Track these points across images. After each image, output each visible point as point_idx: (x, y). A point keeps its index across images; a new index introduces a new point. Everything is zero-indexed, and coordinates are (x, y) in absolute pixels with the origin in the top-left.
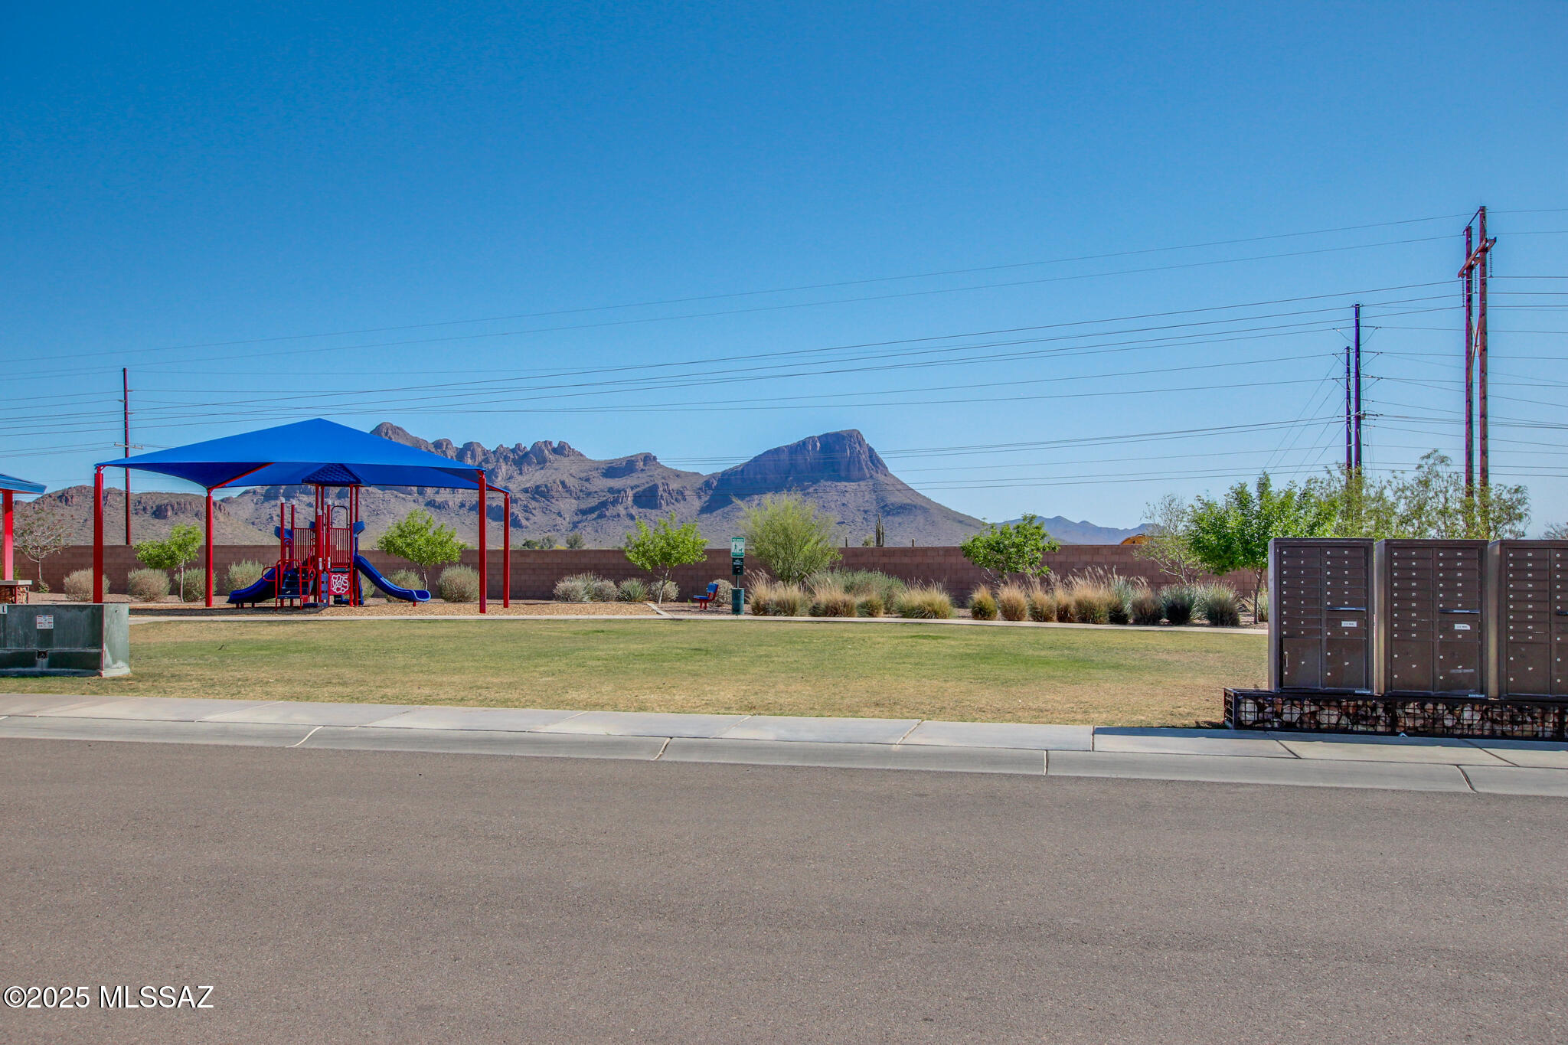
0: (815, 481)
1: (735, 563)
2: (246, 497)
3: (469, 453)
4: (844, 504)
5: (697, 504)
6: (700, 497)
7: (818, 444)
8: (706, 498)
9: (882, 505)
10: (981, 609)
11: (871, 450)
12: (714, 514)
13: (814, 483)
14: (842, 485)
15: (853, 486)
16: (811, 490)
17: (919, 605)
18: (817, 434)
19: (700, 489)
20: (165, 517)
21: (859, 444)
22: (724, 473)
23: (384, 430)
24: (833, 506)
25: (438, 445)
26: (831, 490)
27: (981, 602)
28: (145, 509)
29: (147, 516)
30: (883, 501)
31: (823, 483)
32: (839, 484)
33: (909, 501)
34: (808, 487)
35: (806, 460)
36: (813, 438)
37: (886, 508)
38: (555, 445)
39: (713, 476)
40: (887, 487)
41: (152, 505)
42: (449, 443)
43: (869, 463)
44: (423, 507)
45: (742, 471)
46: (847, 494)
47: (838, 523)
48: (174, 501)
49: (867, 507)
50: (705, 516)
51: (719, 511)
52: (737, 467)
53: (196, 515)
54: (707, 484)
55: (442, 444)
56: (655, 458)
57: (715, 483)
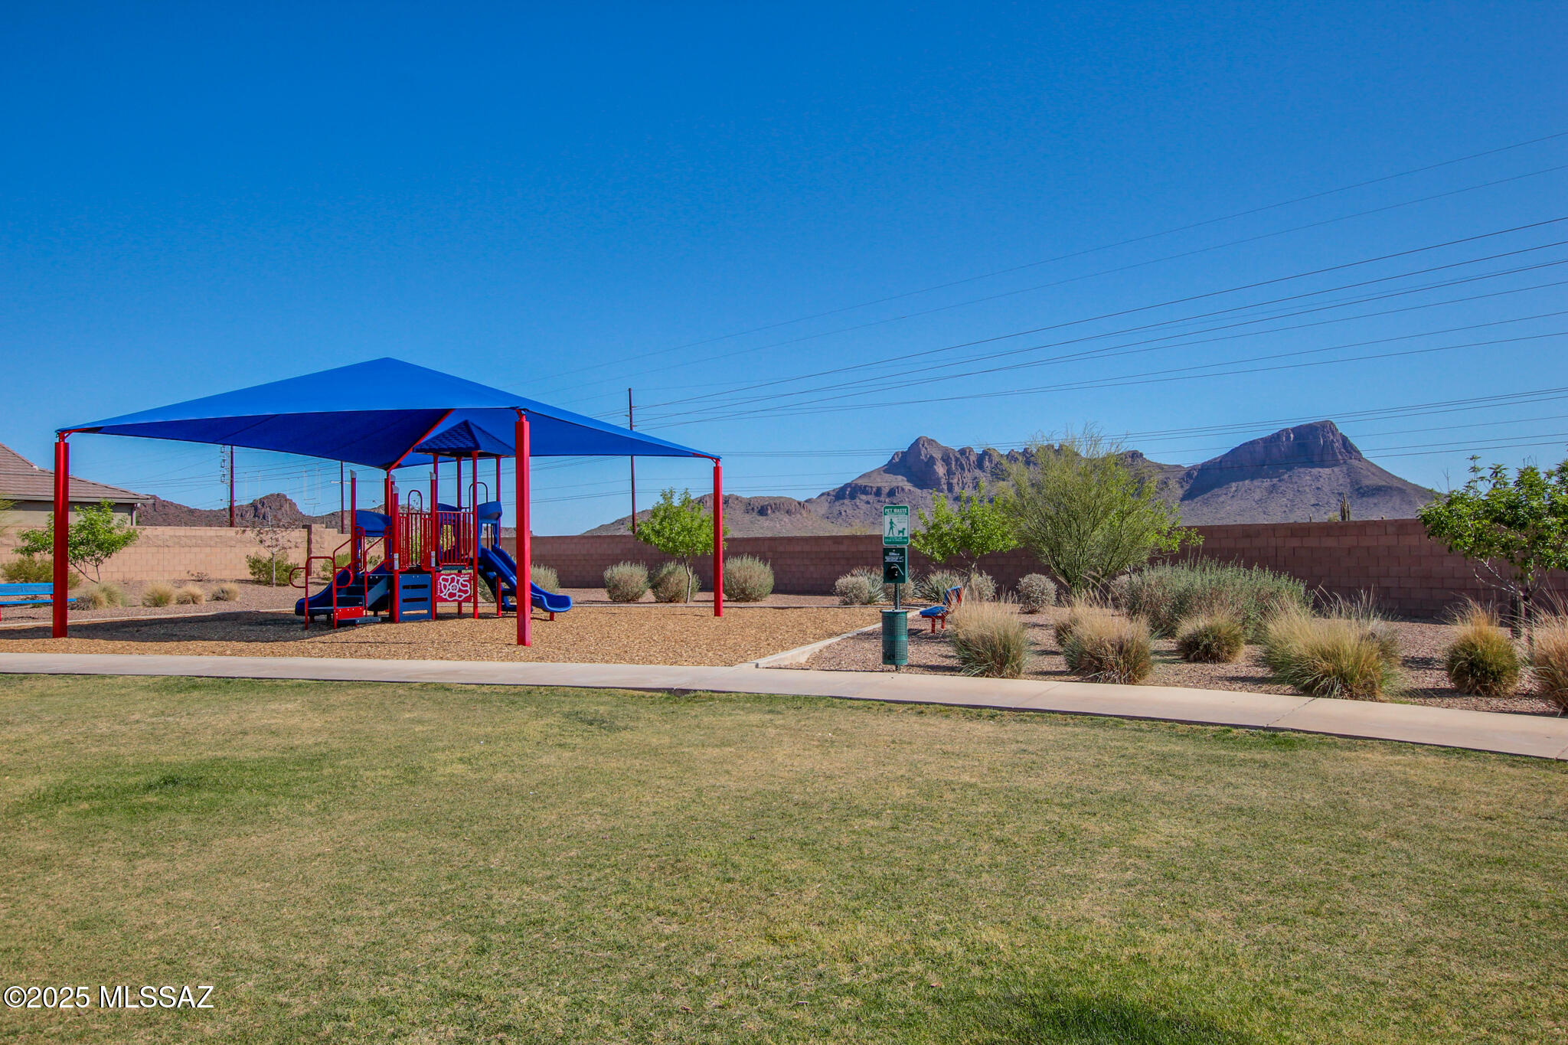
0: (1290, 469)
1: (888, 559)
2: (823, 498)
3: (987, 457)
4: (1318, 488)
5: (1180, 492)
6: (1182, 487)
7: (1292, 436)
8: (1187, 487)
9: (1356, 487)
10: (1472, 664)
11: (1345, 439)
12: (1195, 500)
13: (1288, 470)
14: (1315, 471)
15: (1327, 471)
16: (1286, 476)
17: (1301, 658)
18: (1291, 426)
19: (1183, 479)
20: (767, 515)
21: (1333, 432)
22: (1203, 465)
23: (922, 442)
24: (1308, 491)
25: (963, 452)
26: (1306, 476)
27: (1473, 646)
28: (753, 509)
29: (755, 514)
30: (1357, 484)
31: (1297, 470)
32: (1313, 470)
33: (1384, 483)
34: (1283, 474)
35: (1280, 450)
36: (1286, 430)
37: (1361, 490)
38: (1056, 447)
39: (1193, 468)
40: (1362, 471)
41: (757, 505)
42: (971, 450)
43: (1343, 450)
44: (952, 502)
45: (1221, 462)
46: (1321, 479)
47: (1313, 505)
48: (772, 502)
49: (1341, 489)
50: (1187, 502)
51: (1199, 498)
52: (1215, 459)
53: (787, 512)
54: (1189, 474)
55: (966, 452)
56: (1141, 455)
57: (1196, 474)
